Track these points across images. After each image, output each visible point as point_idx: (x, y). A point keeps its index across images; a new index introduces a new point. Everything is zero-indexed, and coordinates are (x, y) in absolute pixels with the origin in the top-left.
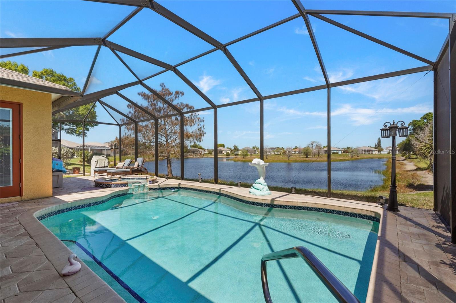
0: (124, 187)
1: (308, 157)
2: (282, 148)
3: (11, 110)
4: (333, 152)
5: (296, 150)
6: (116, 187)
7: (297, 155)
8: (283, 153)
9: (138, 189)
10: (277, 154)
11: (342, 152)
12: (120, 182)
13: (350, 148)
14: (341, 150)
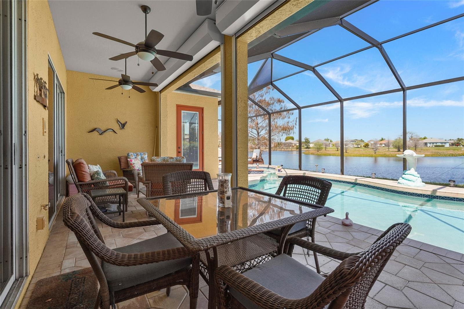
0: (262, 174)
1: (400, 151)
2: (362, 140)
3: (198, 113)
4: (437, 145)
5: (382, 142)
6: (256, 174)
7: (384, 148)
8: (365, 146)
9: (271, 176)
10: (357, 148)
11: (450, 145)
12: (258, 170)
13: (462, 139)
14: (448, 143)
